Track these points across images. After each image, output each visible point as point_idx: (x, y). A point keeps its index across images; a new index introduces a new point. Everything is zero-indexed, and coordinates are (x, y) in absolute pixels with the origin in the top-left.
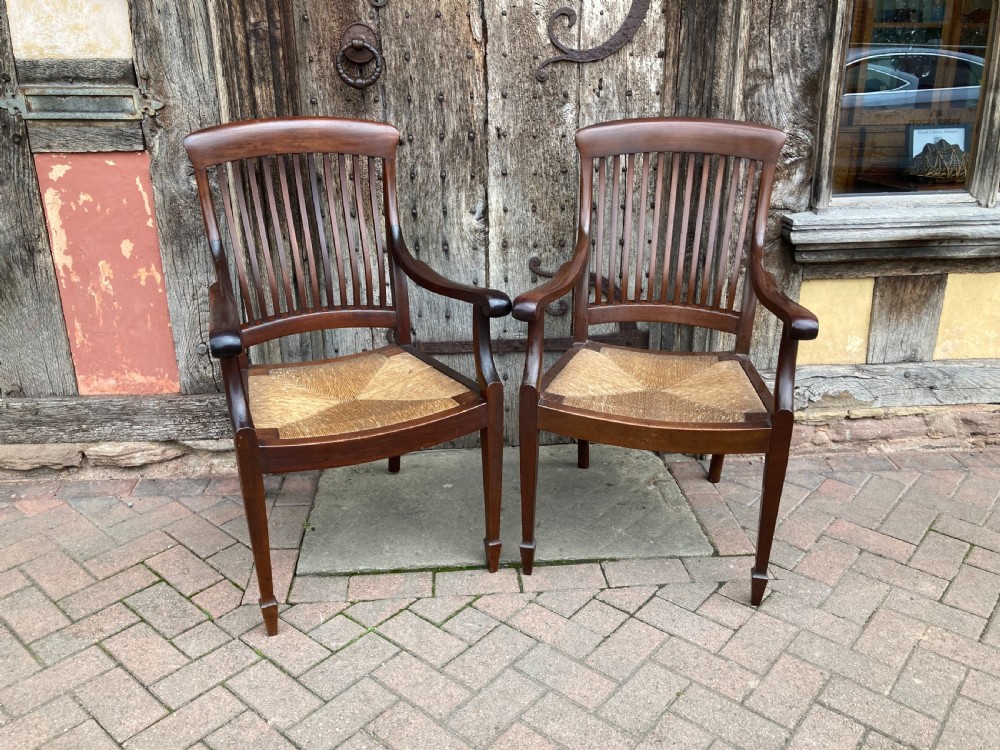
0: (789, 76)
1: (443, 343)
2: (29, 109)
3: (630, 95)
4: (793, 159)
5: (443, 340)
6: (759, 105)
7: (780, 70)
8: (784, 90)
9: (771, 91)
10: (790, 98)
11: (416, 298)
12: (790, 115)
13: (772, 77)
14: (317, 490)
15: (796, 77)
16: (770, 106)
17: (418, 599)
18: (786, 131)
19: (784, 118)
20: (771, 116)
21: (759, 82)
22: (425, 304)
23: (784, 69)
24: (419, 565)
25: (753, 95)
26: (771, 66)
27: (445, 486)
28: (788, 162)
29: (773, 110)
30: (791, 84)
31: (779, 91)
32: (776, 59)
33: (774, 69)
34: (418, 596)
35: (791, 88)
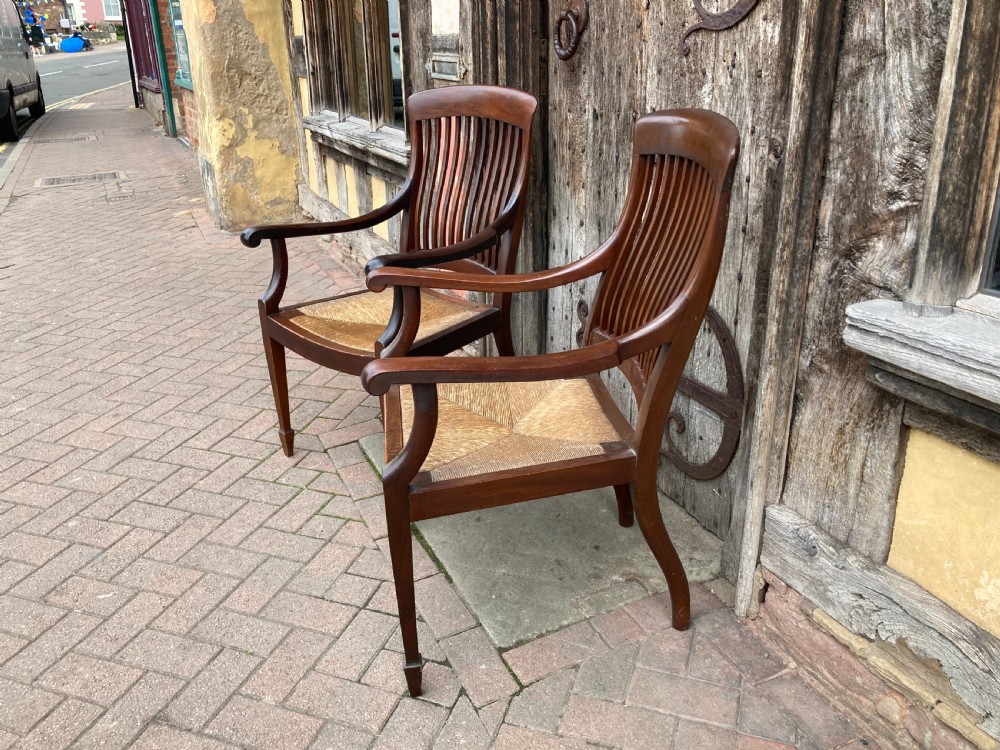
0: (910, 53)
2: (434, 70)
3: (760, 77)
4: (902, 204)
6: (861, 101)
7: (897, 41)
8: (901, 78)
9: (881, 78)
10: (909, 93)
12: (907, 124)
13: (884, 53)
15: (920, 53)
16: (877, 105)
17: (349, 496)
18: (898, 151)
19: (896, 128)
20: (877, 122)
21: (865, 63)
23: (902, 41)
25: (855, 84)
26: (884, 35)
28: (895, 207)
29: (881, 113)
30: (911, 66)
31: (893, 81)
32: (892, 22)
33: (887, 39)
34: (352, 494)
35: (912, 74)
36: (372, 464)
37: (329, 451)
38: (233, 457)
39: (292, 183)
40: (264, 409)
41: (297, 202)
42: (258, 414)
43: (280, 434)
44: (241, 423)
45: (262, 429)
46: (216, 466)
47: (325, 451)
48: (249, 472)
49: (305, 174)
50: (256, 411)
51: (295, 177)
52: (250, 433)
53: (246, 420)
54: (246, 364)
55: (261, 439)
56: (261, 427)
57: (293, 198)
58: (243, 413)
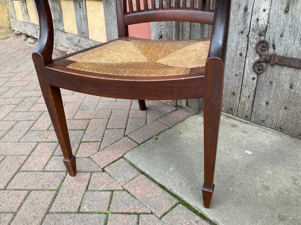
1: (292, 59)
5: (294, 56)
11: (282, 22)
14: (183, 121)
17: (152, 213)
22: (287, 28)
24: (175, 191)
27: (246, 152)
34: (153, 211)
36: (147, 176)
37: (106, 169)
38: (30, 191)
39: (6, 18)
40: (38, 143)
41: (11, 28)
42: (36, 147)
43: (65, 162)
44: (25, 157)
45: (44, 160)
46: (18, 205)
47: (103, 170)
48: (51, 205)
49: (13, 14)
50: (34, 145)
51: (7, 15)
52: (36, 165)
53: (28, 154)
54: (11, 112)
55: (47, 169)
56: (43, 159)
57: (8, 26)
58: (25, 149)
